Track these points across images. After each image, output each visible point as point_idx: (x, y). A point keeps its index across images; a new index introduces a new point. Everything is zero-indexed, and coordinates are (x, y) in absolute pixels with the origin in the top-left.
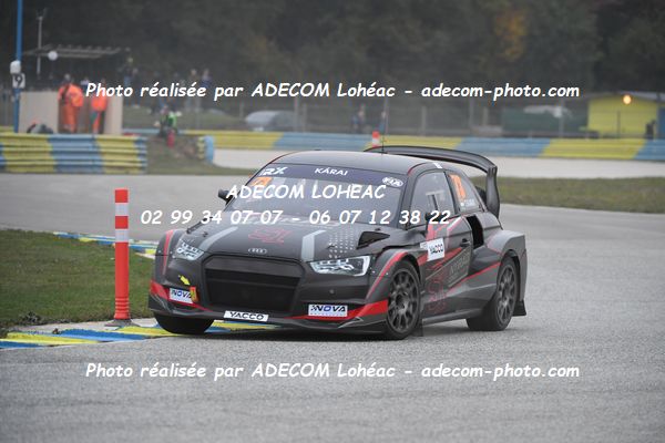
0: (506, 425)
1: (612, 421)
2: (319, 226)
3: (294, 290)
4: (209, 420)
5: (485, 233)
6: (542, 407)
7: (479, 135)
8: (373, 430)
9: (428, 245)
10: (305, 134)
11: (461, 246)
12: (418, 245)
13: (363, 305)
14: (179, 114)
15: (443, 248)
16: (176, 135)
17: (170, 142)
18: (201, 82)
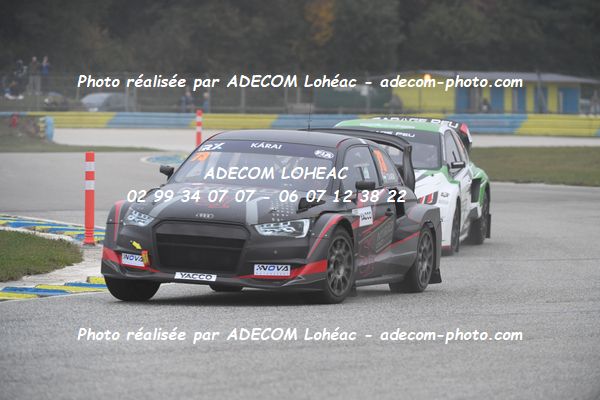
0: (321, 375)
1: (418, 369)
3: (240, 251)
4: (53, 375)
5: (405, 205)
6: (354, 358)
7: (293, 112)
8: (201, 381)
9: (359, 212)
11: (386, 214)
12: (350, 211)
13: (304, 265)
14: (21, 97)
15: (371, 215)
16: (18, 116)
17: (13, 123)
18: (41, 68)
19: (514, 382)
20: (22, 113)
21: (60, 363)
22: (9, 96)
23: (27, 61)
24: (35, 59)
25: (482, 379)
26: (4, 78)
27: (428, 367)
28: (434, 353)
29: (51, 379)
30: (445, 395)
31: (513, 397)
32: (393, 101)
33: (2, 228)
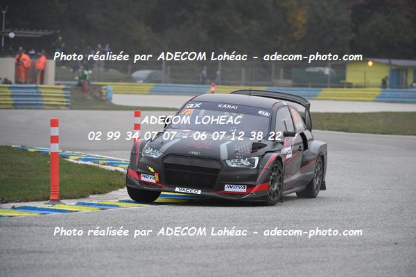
0: (294, 266)
1: (361, 264)
3: (217, 176)
4: (109, 263)
5: (308, 143)
6: (317, 255)
7: (278, 85)
8: (211, 269)
9: (286, 150)
11: (299, 150)
12: (280, 150)
13: (255, 185)
14: (90, 72)
15: (291, 151)
17: (84, 89)
18: (104, 52)
21: (115, 255)
25: (405, 271)
27: (368, 262)
29: (108, 266)
33: (76, 162)
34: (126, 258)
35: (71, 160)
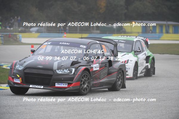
0: (102, 111)
1: (130, 110)
2: (57, 60)
3: (51, 78)
4: (21, 111)
5: (113, 63)
6: (111, 107)
7: (93, 33)
8: (66, 113)
9: (94, 66)
10: (46, 33)
11: (105, 66)
12: (90, 65)
13: (72, 83)
14: (12, 29)
15: (98, 67)
16: (11, 34)
17: (9, 36)
18: (18, 20)
19: (159, 114)
20: (12, 33)
21: (23, 108)
22: (8, 28)
23: (14, 18)
24: (16, 17)
25: (149, 113)
26: (7, 23)
27: (134, 109)
28: (135, 105)
29: (21, 113)
30: (138, 118)
31: (159, 118)
32: (123, 30)
33: (6, 68)
34: (28, 109)
35: (4, 67)
